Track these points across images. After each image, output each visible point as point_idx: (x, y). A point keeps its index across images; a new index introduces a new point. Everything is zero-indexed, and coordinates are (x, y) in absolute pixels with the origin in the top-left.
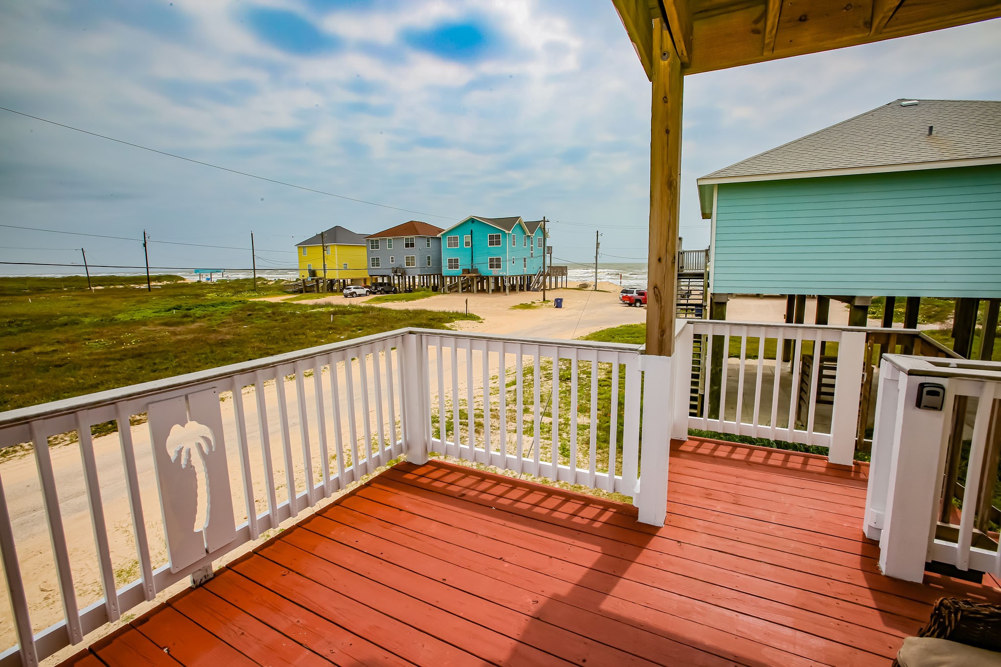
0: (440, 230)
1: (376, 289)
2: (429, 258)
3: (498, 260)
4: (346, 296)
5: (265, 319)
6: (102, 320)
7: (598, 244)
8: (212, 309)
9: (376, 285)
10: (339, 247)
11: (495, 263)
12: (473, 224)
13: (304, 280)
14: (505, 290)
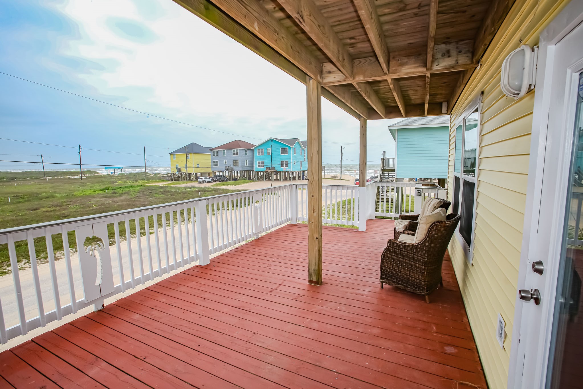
0: (253, 146)
1: (216, 179)
2: (246, 161)
3: (286, 162)
4: (200, 183)
5: (160, 194)
6: (67, 195)
7: (342, 153)
8: (127, 189)
9: (216, 176)
10: (195, 155)
11: (284, 164)
12: (272, 142)
13: (173, 174)
14: (290, 179)
